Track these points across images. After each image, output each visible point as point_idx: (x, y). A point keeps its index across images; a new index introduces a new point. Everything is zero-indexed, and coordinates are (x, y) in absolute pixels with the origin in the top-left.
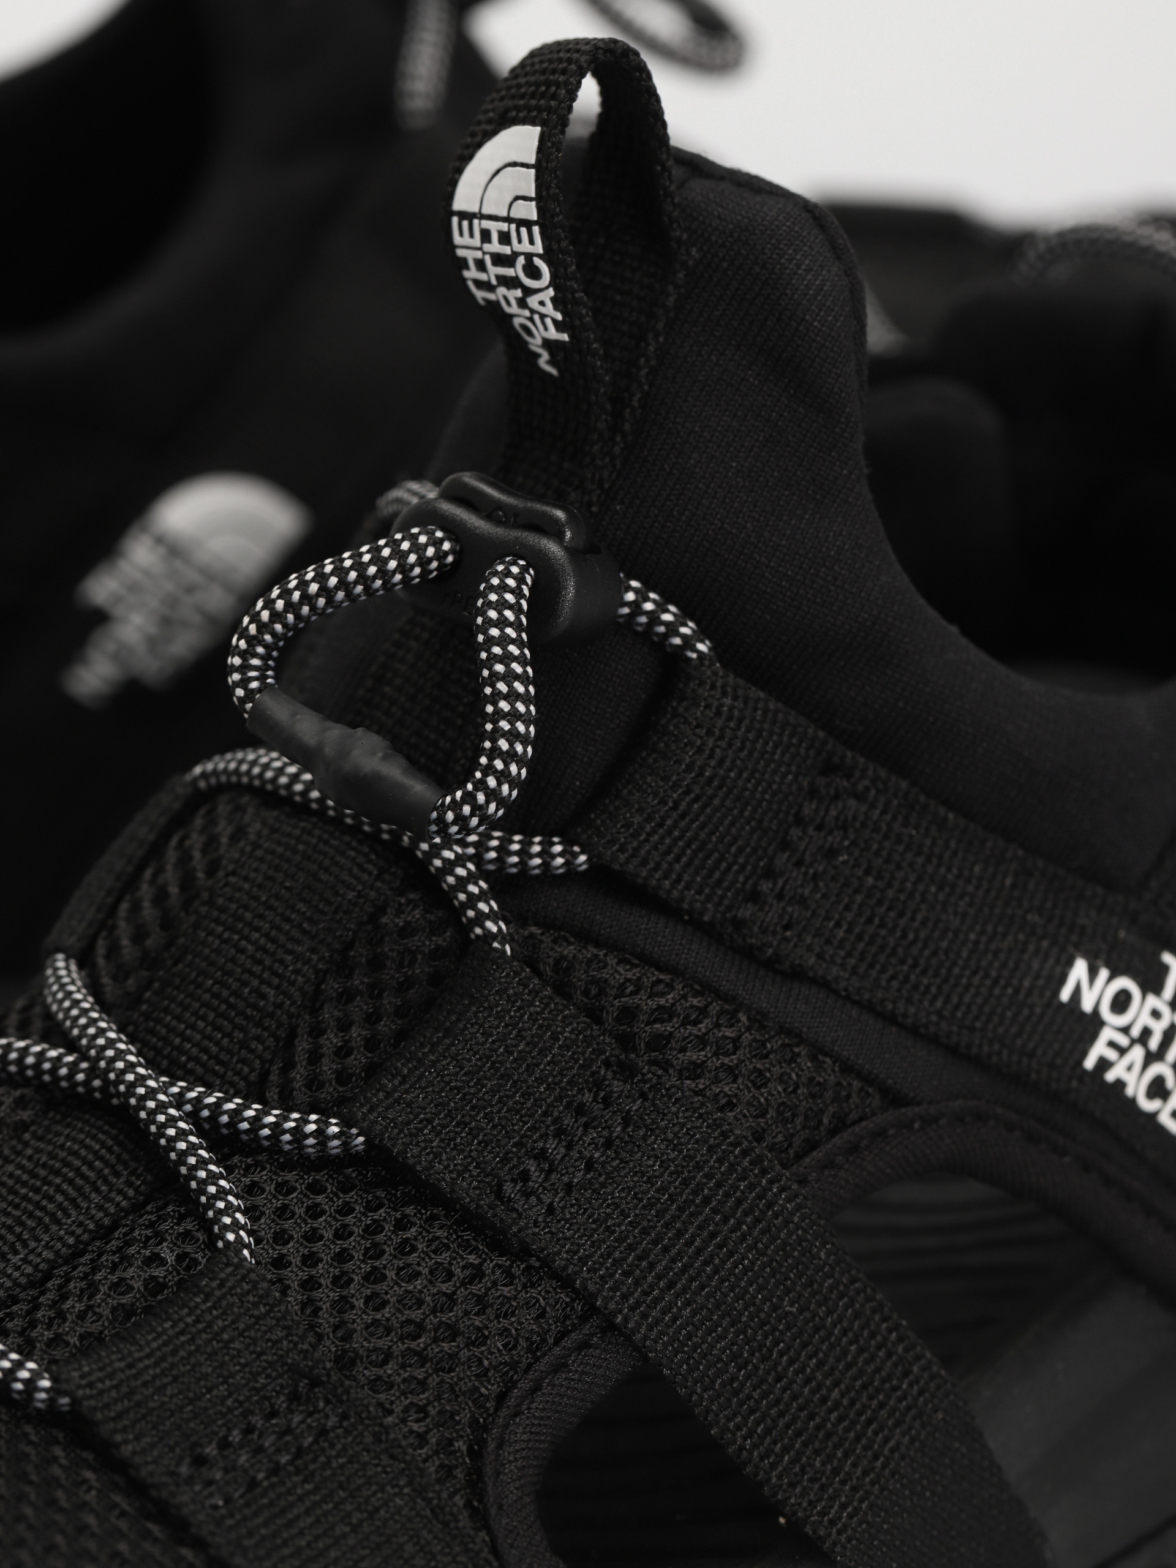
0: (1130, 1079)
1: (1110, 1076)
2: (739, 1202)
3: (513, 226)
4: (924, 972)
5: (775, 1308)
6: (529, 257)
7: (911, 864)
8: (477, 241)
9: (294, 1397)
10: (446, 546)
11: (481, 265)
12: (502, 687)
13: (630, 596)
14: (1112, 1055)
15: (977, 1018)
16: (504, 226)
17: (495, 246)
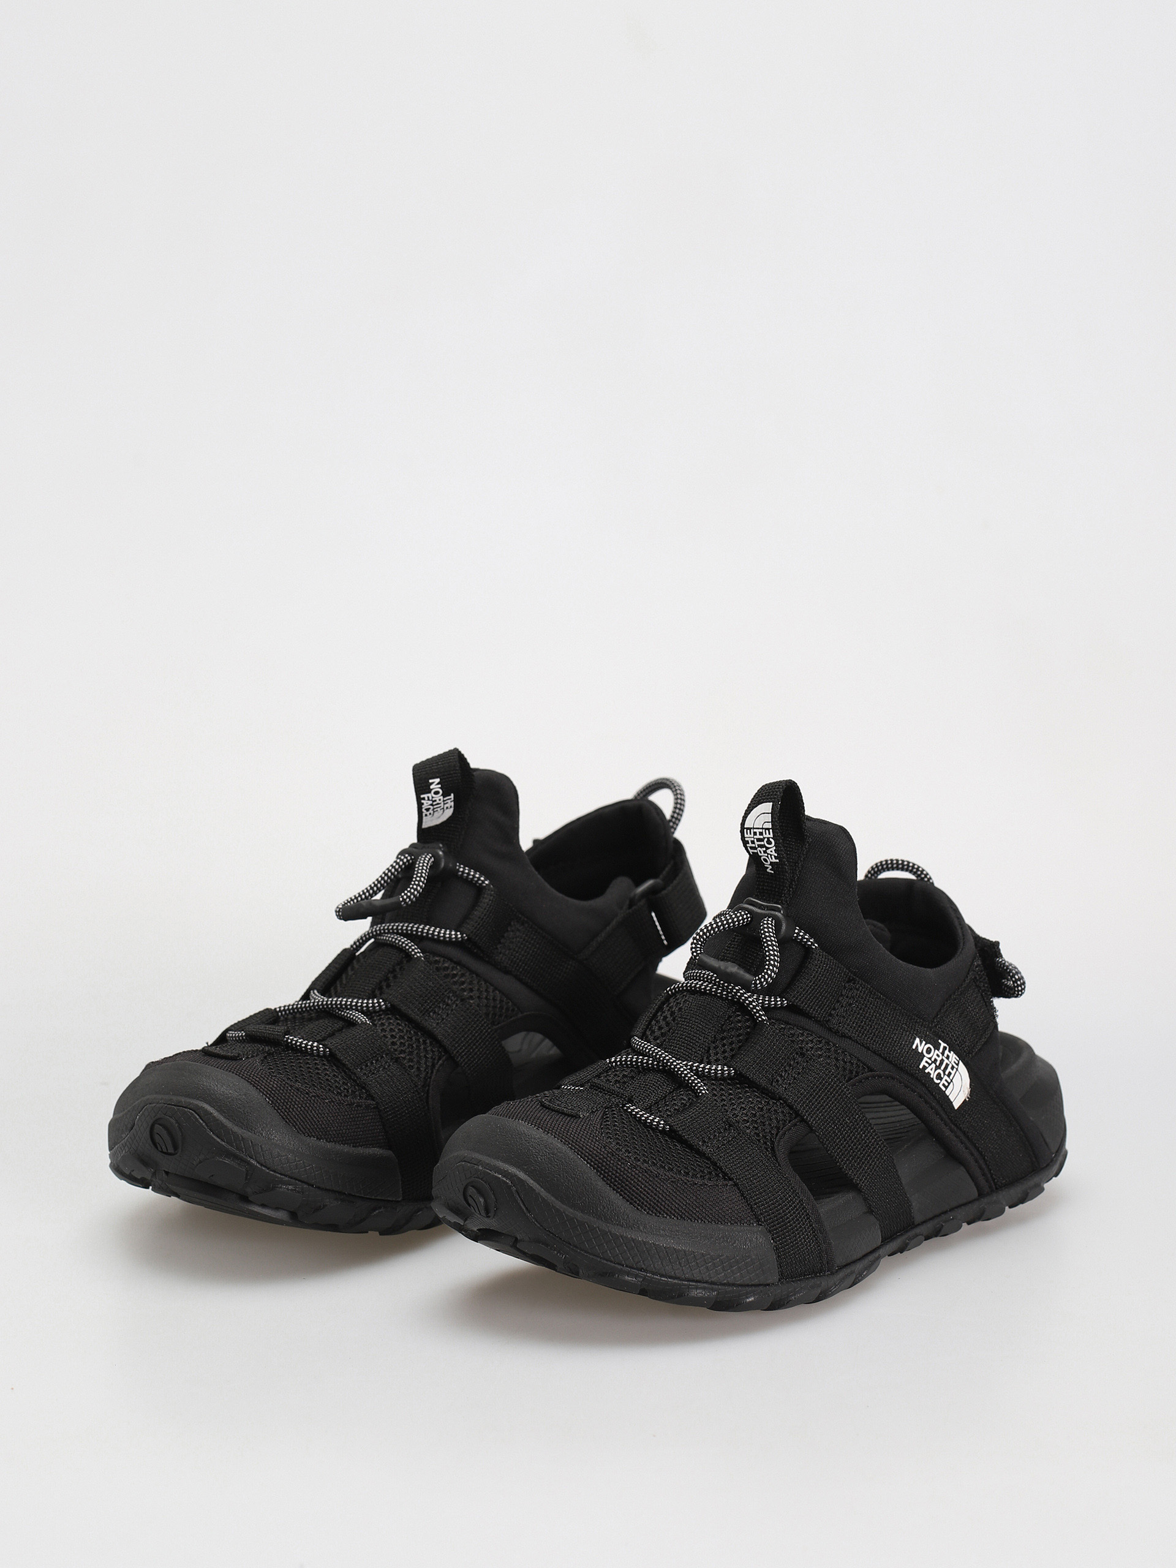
0: (932, 1072)
1: (926, 1071)
2: (834, 1090)
3: (764, 830)
4: (877, 1037)
5: (844, 1120)
6: (768, 838)
7: (872, 1008)
8: (752, 835)
9: (725, 1129)
10: (749, 915)
11: (753, 842)
12: (770, 948)
13: (796, 931)
14: (927, 1065)
15: (891, 1051)
16: (761, 830)
17: (758, 836)
